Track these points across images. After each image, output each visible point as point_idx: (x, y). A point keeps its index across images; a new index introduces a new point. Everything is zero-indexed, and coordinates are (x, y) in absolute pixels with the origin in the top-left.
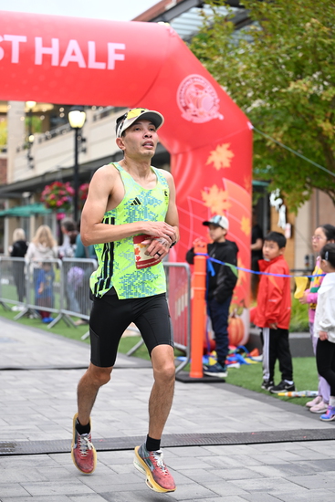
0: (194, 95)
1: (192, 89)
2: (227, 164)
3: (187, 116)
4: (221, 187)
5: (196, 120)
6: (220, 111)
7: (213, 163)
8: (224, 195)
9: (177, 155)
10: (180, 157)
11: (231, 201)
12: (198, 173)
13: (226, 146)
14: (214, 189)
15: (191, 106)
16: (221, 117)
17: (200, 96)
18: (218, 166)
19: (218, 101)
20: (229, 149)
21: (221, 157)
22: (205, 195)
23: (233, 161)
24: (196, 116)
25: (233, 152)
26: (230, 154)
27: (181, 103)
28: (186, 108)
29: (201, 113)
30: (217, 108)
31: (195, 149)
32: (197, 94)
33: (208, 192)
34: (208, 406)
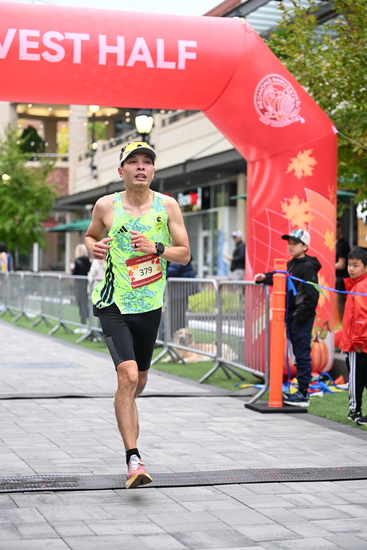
0: (273, 97)
1: (271, 90)
2: (309, 172)
3: (265, 119)
4: (303, 198)
5: (275, 124)
6: (301, 114)
7: (293, 171)
8: (306, 206)
9: (253, 163)
10: (258, 164)
11: (313, 213)
12: (277, 183)
13: (309, 152)
14: (295, 200)
15: (270, 108)
16: (303, 121)
17: (279, 98)
18: (299, 175)
19: (299, 103)
20: (311, 156)
21: (303, 164)
22: (284, 206)
23: (316, 169)
24: (275, 119)
25: (316, 159)
26: (313, 162)
27: (258, 105)
28: (264, 111)
29: (280, 117)
30: (298, 111)
31: (274, 156)
32: (276, 95)
33: (289, 203)
34: (288, 438)
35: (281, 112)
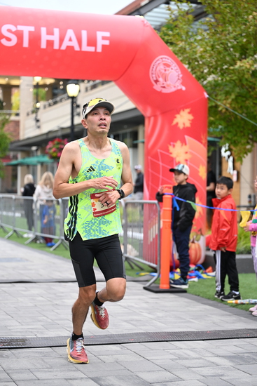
0: (163, 71)
1: (162, 67)
2: (188, 124)
3: (157, 87)
4: (184, 142)
5: (164, 91)
6: (183, 84)
7: (177, 124)
8: (186, 148)
9: (149, 118)
10: (152, 119)
11: (191, 153)
12: (166, 132)
13: (188, 110)
14: (178, 144)
15: (161, 79)
16: (184, 88)
17: (167, 72)
18: (181, 126)
20: (189, 113)
21: (184, 119)
22: (171, 148)
23: (193, 122)
24: (164, 87)
25: (193, 115)
26: (191, 117)
27: (153, 77)
28: (157, 81)
29: (168, 86)
30: (180, 81)
31: (164, 113)
32: (165, 70)
33: (174, 146)
34: (173, 311)
35: (168, 82)
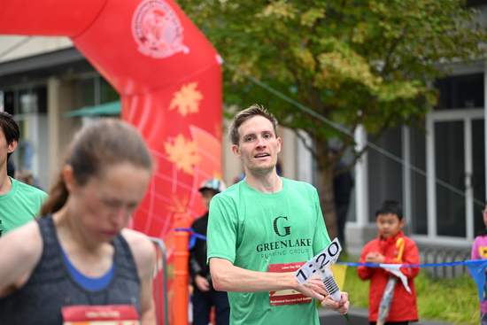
0: (153, 23)
1: (150, 16)
2: (194, 108)
3: (144, 49)
4: (188, 136)
5: (156, 55)
6: (185, 43)
7: (177, 108)
8: (192, 146)
9: (130, 98)
10: (135, 100)
11: (201, 154)
12: (159, 121)
13: (193, 86)
14: (180, 139)
15: (150, 37)
16: (186, 50)
17: (160, 25)
18: (183, 111)
19: (181, 30)
20: (197, 89)
21: (187, 99)
22: (168, 147)
23: (202, 104)
24: (155, 49)
26: (198, 96)
27: (136, 34)
28: (143, 39)
29: (163, 46)
30: (180, 39)
31: (155, 90)
32: (157, 21)
33: (173, 143)
35: (162, 41)
